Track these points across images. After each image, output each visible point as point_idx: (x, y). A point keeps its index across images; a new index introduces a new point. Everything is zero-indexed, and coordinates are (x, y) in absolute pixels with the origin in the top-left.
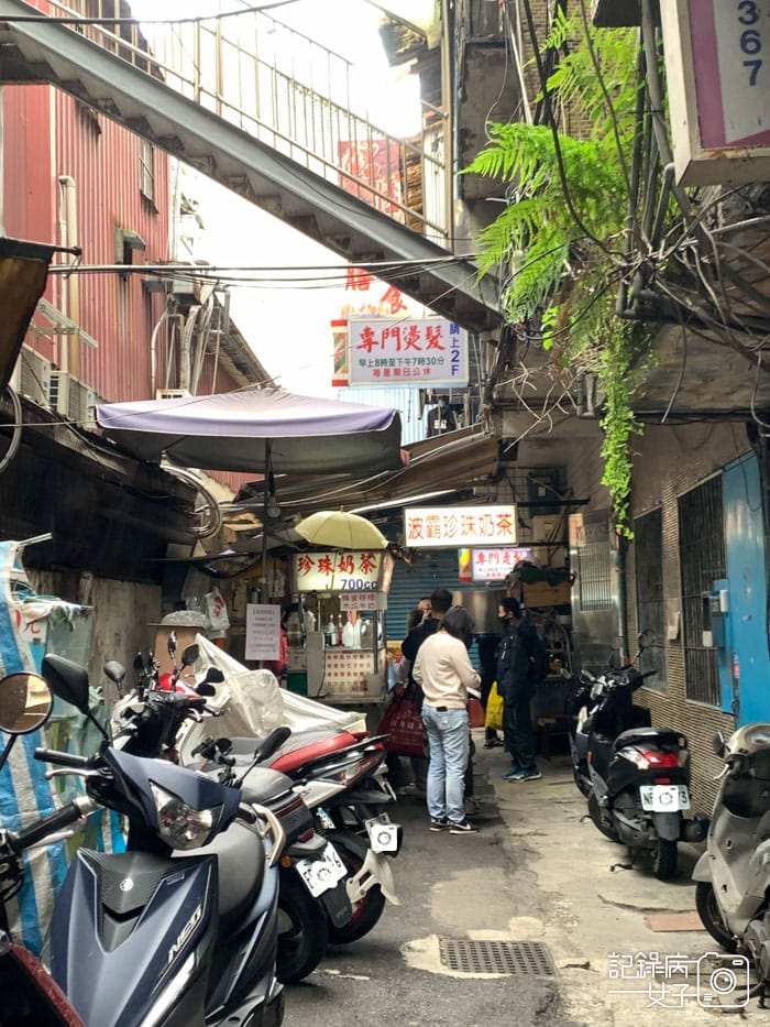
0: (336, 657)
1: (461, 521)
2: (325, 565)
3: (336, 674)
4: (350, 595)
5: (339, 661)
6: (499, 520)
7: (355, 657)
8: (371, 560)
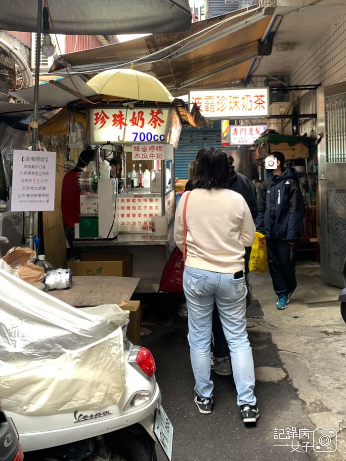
0: (128, 201)
1: (229, 99)
2: (119, 120)
3: (128, 215)
4: (141, 146)
5: (131, 204)
6: (256, 99)
7: (145, 200)
8: (159, 116)
